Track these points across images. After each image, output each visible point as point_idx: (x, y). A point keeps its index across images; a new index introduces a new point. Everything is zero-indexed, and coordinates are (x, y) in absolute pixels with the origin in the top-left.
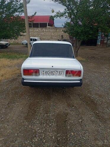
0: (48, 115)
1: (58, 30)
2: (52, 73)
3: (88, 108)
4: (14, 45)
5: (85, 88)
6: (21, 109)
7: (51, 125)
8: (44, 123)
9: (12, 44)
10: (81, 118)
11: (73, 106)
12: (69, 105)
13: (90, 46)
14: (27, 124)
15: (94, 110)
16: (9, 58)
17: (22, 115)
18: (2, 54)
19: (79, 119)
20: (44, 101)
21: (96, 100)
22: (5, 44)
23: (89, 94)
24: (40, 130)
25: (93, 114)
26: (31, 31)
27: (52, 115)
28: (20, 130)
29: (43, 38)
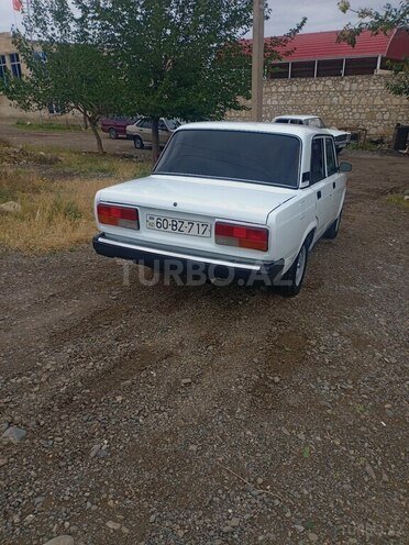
2: (174, 228)
10: (199, 377)
19: (187, 378)
29: (335, 116)
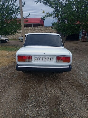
0: (41, 98)
1: (47, 29)
2: (43, 60)
3: (78, 91)
4: (12, 41)
5: (72, 74)
6: (15, 92)
7: (43, 108)
8: (37, 106)
9: (11, 40)
10: (73, 101)
11: (64, 90)
12: (59, 89)
13: (73, 40)
14: (20, 107)
15: (83, 93)
16: (7, 50)
17: (15, 98)
18: (2, 47)
19: (71, 103)
20: (36, 85)
21: (84, 84)
22: (5, 40)
23: (77, 79)
24: (33, 114)
25: (84, 97)
26: (26, 29)
27: (44, 98)
28: (13, 114)
